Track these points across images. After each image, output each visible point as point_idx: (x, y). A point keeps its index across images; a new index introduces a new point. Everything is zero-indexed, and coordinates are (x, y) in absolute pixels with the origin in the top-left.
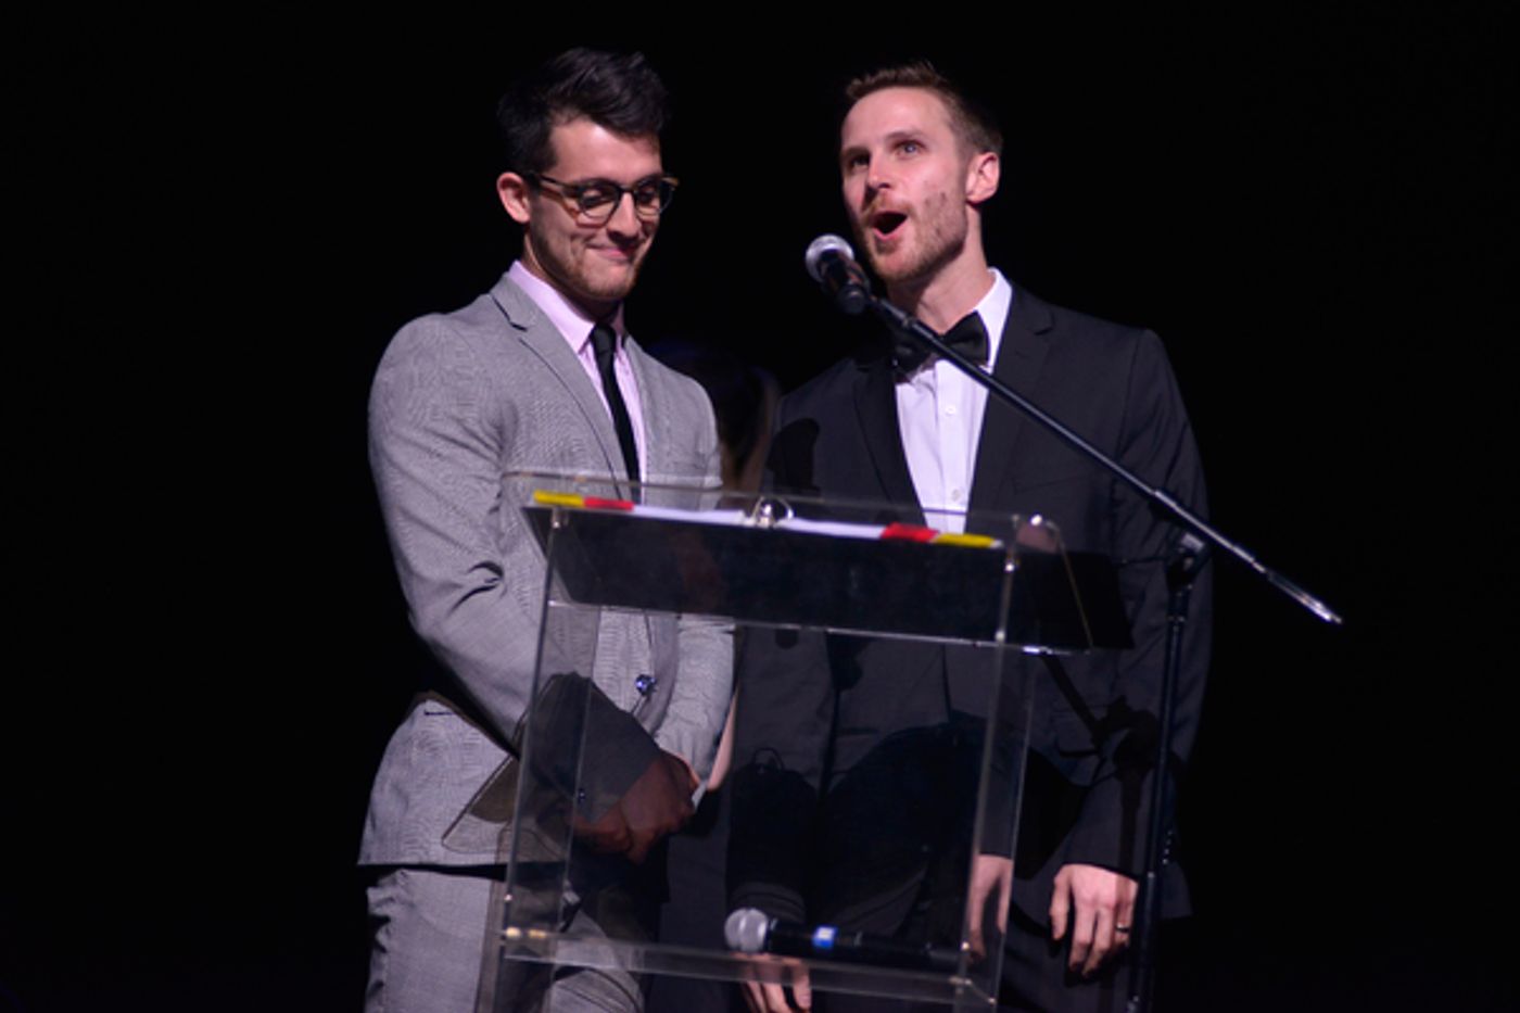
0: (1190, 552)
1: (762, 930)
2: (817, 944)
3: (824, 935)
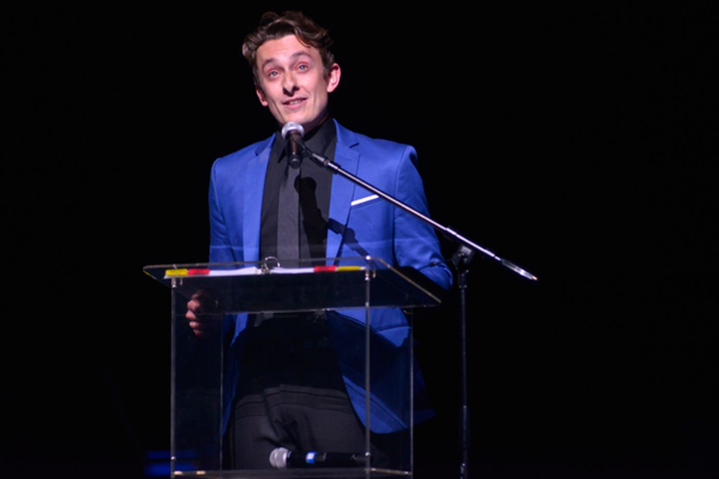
0: (465, 256)
1: (285, 457)
2: (308, 462)
3: (310, 456)
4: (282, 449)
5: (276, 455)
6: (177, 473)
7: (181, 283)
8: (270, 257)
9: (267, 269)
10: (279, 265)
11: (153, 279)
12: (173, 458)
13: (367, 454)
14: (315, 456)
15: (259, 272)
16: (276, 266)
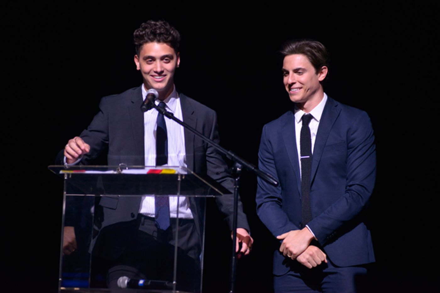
1: (126, 282)
2: (139, 285)
3: (141, 282)
4: (125, 277)
5: (121, 281)
6: (62, 288)
7: (70, 176)
8: (122, 164)
9: (120, 170)
10: (127, 168)
11: (54, 174)
12: (60, 279)
13: (174, 282)
14: (144, 282)
15: (115, 173)
16: (125, 169)
